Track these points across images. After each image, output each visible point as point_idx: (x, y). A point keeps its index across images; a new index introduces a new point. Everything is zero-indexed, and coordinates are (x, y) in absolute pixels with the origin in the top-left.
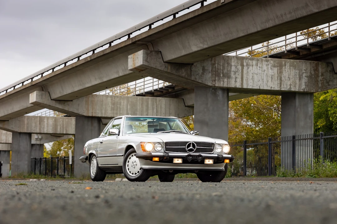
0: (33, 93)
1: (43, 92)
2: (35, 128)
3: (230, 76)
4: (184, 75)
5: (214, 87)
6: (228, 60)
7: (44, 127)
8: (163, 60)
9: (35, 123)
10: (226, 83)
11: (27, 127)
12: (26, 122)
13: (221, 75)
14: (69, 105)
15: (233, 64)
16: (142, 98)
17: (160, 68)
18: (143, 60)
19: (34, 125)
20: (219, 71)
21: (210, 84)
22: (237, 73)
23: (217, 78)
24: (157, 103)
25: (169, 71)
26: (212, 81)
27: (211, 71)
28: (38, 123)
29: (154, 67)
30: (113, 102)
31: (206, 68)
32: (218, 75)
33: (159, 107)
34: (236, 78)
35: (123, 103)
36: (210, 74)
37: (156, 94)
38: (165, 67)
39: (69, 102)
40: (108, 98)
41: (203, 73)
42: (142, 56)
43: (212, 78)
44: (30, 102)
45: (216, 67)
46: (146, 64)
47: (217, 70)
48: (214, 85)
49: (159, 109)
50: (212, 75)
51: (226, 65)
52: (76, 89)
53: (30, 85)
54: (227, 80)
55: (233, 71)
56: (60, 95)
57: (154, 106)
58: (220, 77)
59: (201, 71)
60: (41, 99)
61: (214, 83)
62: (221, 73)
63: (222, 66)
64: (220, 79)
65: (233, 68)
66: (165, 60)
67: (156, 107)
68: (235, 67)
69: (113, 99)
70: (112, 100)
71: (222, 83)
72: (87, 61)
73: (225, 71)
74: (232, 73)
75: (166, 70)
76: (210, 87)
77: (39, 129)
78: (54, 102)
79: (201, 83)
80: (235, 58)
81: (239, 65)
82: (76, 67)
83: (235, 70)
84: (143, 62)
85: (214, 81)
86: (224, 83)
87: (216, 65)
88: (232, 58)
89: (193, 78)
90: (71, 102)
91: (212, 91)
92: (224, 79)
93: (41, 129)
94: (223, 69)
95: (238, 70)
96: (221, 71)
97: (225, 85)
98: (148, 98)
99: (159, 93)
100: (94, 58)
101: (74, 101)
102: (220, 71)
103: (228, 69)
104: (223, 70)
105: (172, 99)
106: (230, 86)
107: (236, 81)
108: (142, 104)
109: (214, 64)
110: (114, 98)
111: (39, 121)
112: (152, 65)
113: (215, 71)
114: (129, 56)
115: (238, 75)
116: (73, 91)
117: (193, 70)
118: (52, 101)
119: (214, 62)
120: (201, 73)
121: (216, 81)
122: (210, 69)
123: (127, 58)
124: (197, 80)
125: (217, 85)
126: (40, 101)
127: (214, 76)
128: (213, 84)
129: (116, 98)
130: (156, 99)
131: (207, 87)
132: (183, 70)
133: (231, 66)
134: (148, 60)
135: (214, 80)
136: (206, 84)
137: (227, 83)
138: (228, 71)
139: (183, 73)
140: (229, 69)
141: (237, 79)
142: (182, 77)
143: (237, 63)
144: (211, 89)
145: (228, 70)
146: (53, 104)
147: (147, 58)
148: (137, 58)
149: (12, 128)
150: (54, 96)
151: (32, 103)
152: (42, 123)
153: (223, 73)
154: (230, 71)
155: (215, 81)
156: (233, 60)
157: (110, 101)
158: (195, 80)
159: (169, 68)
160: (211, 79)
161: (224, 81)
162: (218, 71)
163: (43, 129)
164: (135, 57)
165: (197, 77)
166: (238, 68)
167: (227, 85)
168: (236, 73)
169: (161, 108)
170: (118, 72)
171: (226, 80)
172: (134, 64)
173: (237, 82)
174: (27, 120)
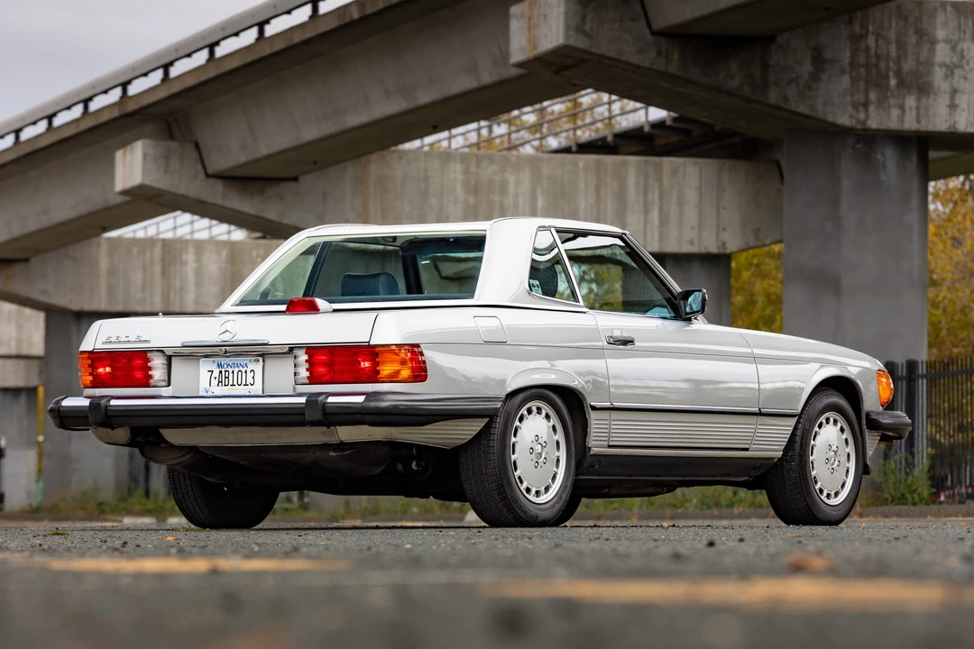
0: (128, 149)
1: (174, 145)
2: (143, 289)
3: (930, 84)
4: (735, 83)
5: (865, 130)
6: (919, 19)
7: (181, 289)
8: (649, 25)
9: (144, 269)
10: (914, 112)
11: (111, 289)
12: (104, 264)
13: (893, 82)
14: (281, 198)
15: (941, 34)
16: (599, 163)
17: (636, 60)
18: (567, 27)
19: (137, 277)
20: (882, 65)
21: (844, 119)
22: (958, 72)
23: (873, 96)
24: (666, 183)
25: (673, 69)
26: (855, 107)
27: (851, 64)
28: (158, 269)
29: (613, 54)
30: (473, 182)
31: (828, 54)
32: (881, 84)
33: (674, 199)
34: (954, 92)
35: (517, 183)
36: (846, 80)
37: (659, 142)
38: (659, 53)
39: (283, 187)
40: (452, 165)
41: (815, 77)
42: (562, 9)
43: (852, 95)
44: (120, 185)
45: (868, 49)
46: (579, 42)
47: (874, 61)
48: (864, 123)
49: (673, 209)
50: (854, 80)
51: (912, 39)
52: (310, 133)
53: (116, 113)
54: (918, 100)
55: (943, 65)
56: (242, 159)
57: (650, 197)
58: (888, 86)
59: (806, 68)
60: (166, 172)
61: (862, 116)
62: (891, 74)
63: (897, 42)
64: (886, 98)
65: (942, 53)
66: (656, 26)
67: (661, 198)
68: (948, 46)
69: (473, 169)
70: (466, 172)
71: (895, 113)
72: (348, 19)
73: (909, 64)
74: (939, 73)
75: (660, 65)
76: (844, 132)
77: (163, 295)
78: (219, 185)
79: (807, 117)
80: (949, 8)
81: (967, 36)
82: (306, 42)
83: (948, 60)
84: (567, 36)
85: (861, 108)
86: (905, 116)
87: (871, 41)
88: (936, 9)
89: (773, 97)
90: (292, 184)
91: (854, 148)
92: (904, 98)
93: (172, 296)
94: (899, 57)
95: (962, 57)
96: (891, 65)
97: (910, 124)
98: (625, 164)
99: (674, 138)
100: (375, 9)
101: (307, 181)
102: (888, 65)
103: (918, 56)
104: (898, 61)
105: (728, 163)
106: (931, 128)
107: (953, 106)
108: (598, 189)
109: (861, 36)
110: (478, 165)
111: (163, 260)
112: (605, 48)
113: (867, 66)
114: (514, 10)
115: (962, 81)
116: (295, 143)
117: (772, 62)
118: (213, 181)
119: (862, 27)
120: (806, 76)
121: (872, 108)
122: (846, 56)
123: (506, 17)
124: (793, 106)
125: (873, 124)
126: (158, 181)
127: (862, 84)
128: (858, 121)
129: (485, 163)
130: (659, 167)
131: (831, 134)
132: (734, 66)
133: (934, 42)
134: (587, 28)
135: (862, 100)
136: (830, 118)
137: (918, 114)
138: (918, 62)
139: (733, 76)
140: (924, 55)
141: (958, 95)
142: (730, 93)
143: (959, 30)
144: (850, 141)
145: (922, 59)
146: (216, 193)
147: (584, 17)
148: (542, 19)
149: (45, 292)
150: (219, 163)
151: (125, 192)
152: (172, 268)
153: (898, 73)
154: (929, 64)
155: (866, 105)
156: (940, 19)
157: (459, 176)
158: (782, 105)
159: (676, 56)
160: (849, 98)
161: (902, 108)
162: (877, 66)
163: (182, 298)
164: (536, 12)
165: (792, 91)
166: (962, 51)
167: (918, 121)
168: (952, 73)
169: (681, 203)
170: (473, 69)
171: (911, 102)
172: (532, 41)
173: (958, 111)
174: (110, 255)
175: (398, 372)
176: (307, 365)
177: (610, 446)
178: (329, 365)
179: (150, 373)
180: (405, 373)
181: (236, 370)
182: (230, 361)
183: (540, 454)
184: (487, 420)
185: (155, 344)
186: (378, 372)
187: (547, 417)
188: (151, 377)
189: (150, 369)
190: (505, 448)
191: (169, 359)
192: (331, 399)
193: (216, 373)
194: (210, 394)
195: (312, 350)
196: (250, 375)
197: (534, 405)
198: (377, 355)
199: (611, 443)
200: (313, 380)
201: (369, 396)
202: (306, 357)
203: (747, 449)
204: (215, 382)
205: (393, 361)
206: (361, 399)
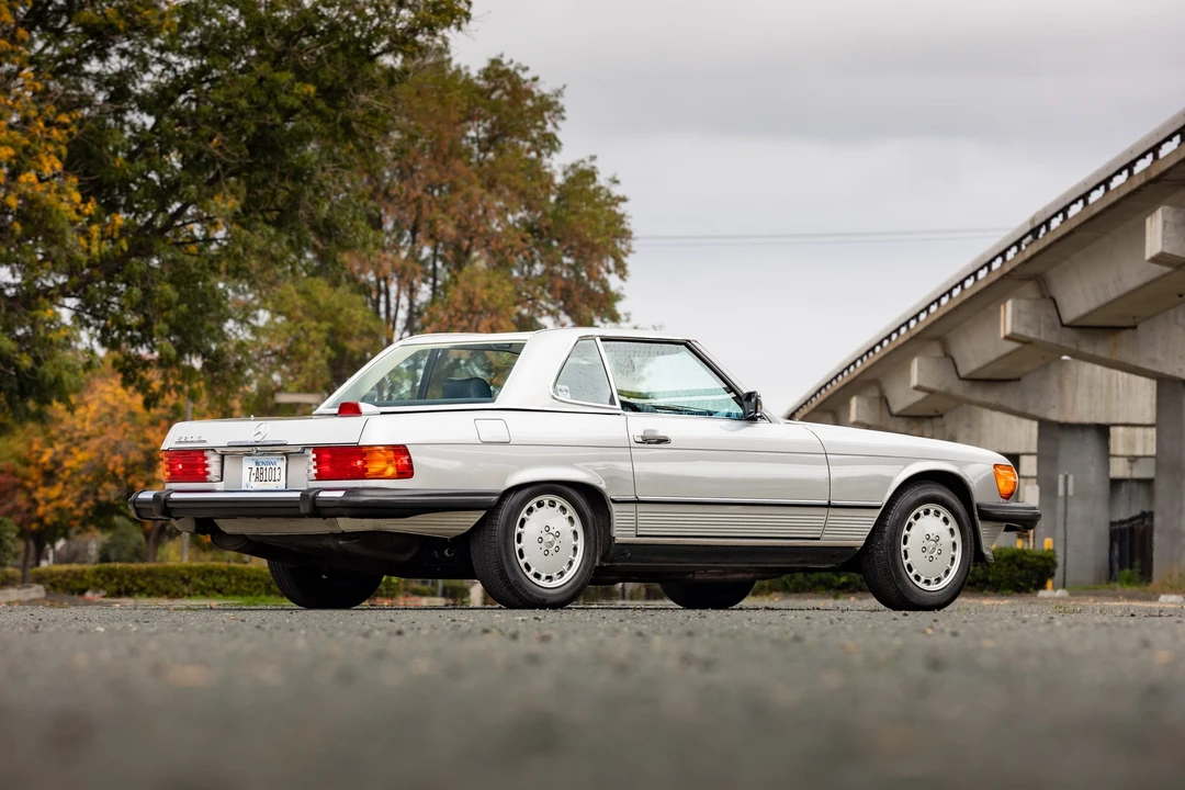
175: (385, 470)
176: (315, 464)
177: (637, 536)
178: (332, 462)
179: (207, 469)
180: (391, 470)
181: (268, 467)
182: (264, 459)
183: (551, 543)
184: (483, 512)
185: (209, 444)
186: (366, 470)
187: (563, 509)
188: (208, 473)
189: (207, 466)
190: (509, 536)
191: (222, 457)
192: (322, 494)
193: (254, 471)
194: (249, 489)
195: (319, 450)
196: (278, 472)
197: (546, 499)
198: (365, 455)
199: (639, 533)
200: (319, 477)
201: (348, 491)
202: (314, 456)
203: (818, 539)
204: (253, 478)
205: (379, 460)
206: (340, 494)
